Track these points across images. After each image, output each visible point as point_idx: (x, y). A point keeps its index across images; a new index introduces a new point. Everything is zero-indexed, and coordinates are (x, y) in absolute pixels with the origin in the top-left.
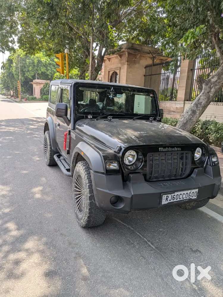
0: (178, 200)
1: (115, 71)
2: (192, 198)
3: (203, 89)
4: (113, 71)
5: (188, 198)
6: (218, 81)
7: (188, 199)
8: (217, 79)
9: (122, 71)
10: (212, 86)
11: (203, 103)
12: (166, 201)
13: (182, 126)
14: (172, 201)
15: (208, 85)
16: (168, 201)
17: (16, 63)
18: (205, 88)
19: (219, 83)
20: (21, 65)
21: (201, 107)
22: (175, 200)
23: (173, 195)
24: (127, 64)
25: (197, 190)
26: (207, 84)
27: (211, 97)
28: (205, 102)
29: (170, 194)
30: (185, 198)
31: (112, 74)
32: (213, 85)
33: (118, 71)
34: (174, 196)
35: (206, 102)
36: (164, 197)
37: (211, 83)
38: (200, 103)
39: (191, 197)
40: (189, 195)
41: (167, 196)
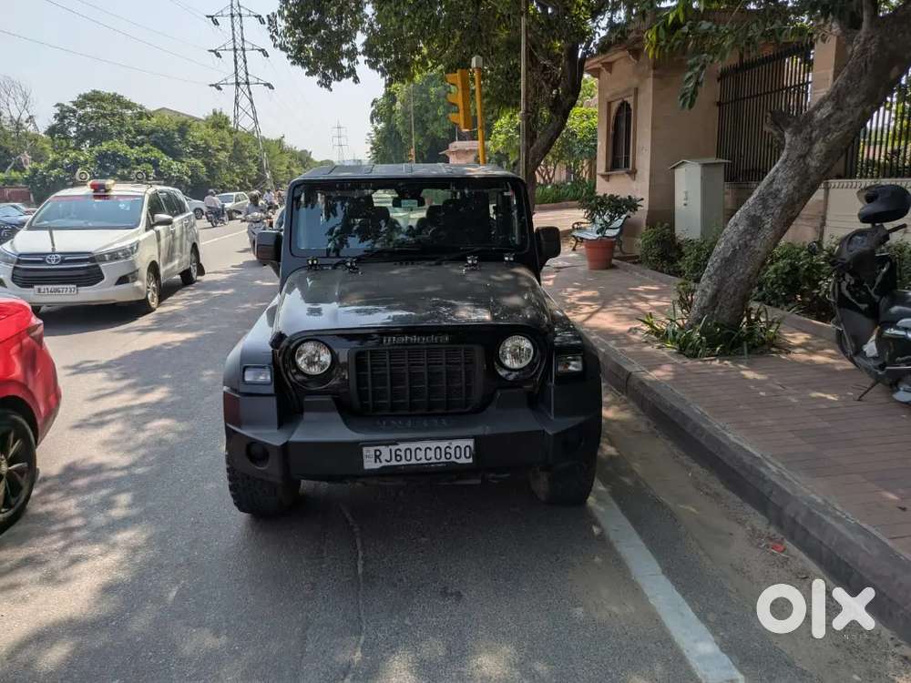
0: (413, 461)
1: (625, 99)
2: (458, 461)
3: (787, 146)
4: (620, 101)
5: (443, 460)
6: (835, 116)
7: (443, 463)
8: (832, 111)
9: (641, 97)
10: (814, 135)
11: (784, 191)
12: (376, 461)
13: (717, 270)
14: (394, 463)
15: (801, 132)
16: (380, 462)
18: (790, 144)
19: (839, 122)
20: (418, 104)
21: (779, 206)
22: (403, 462)
23: (394, 448)
24: (655, 76)
25: (471, 443)
26: (797, 131)
27: (812, 170)
28: (791, 187)
29: (387, 445)
30: (434, 460)
31: (619, 110)
32: (817, 132)
33: (630, 100)
34: (398, 453)
35: (794, 188)
36: (368, 452)
37: (811, 126)
38: (775, 195)
39: (453, 459)
40: (446, 454)
41: (376, 451)
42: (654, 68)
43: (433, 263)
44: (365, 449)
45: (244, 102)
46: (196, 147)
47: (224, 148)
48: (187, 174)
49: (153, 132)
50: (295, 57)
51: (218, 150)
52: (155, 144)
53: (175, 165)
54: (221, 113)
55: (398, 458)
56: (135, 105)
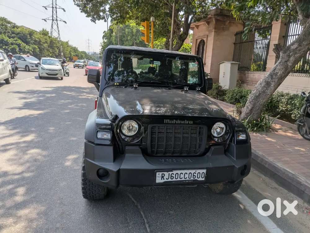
0: (179, 179)
1: (203, 39)
2: (198, 179)
3: (280, 57)
4: (201, 39)
5: (192, 179)
6: (298, 48)
7: (192, 180)
8: (297, 46)
9: (209, 38)
10: (290, 54)
11: (279, 73)
12: (162, 179)
13: (253, 100)
14: (170, 180)
15: (286, 53)
16: (164, 179)
17: (115, 33)
18: (282, 57)
19: (300, 50)
20: (121, 34)
21: (277, 78)
22: (174, 180)
23: (171, 173)
24: (215, 32)
25: (205, 171)
26: (285, 52)
27: (289, 67)
28: (282, 72)
29: (168, 171)
30: (188, 179)
31: (200, 42)
32: (292, 53)
33: (205, 39)
34: (172, 175)
35: (283, 72)
36: (159, 175)
37: (290, 51)
38: (276, 74)
39: (196, 178)
40: (193, 176)
41: (162, 174)
42: (215, 29)
43: (167, 88)
44: (157, 173)
45: (55, 27)
46: (35, 41)
47: (46, 42)
48: (31, 51)
49: (18, 34)
50: (82, 10)
51: (44, 43)
52: (20, 38)
53: (27, 47)
54: (46, 30)
55: (172, 178)
56: (12, 23)
